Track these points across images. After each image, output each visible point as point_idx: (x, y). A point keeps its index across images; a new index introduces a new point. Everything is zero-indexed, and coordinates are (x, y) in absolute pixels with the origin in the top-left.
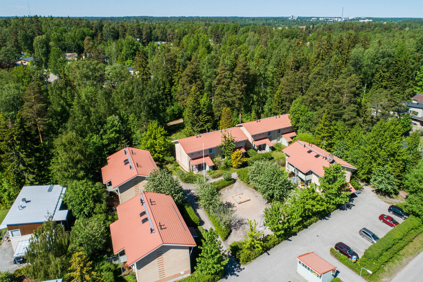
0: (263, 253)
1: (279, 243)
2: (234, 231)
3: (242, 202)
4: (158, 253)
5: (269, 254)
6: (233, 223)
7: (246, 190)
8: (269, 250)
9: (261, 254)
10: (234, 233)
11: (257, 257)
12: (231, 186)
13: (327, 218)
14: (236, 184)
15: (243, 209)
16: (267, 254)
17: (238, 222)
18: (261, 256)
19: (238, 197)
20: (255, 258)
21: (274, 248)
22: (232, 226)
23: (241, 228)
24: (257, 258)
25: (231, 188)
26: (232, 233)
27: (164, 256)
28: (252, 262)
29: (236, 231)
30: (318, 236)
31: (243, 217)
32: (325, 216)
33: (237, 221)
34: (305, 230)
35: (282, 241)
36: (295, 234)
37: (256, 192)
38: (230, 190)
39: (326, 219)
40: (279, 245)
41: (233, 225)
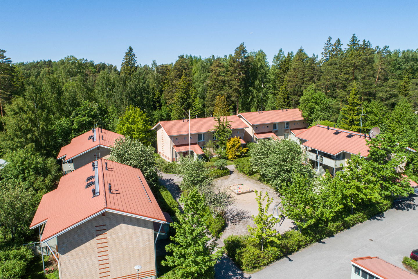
0: (281, 257)
1: (307, 245)
2: (230, 226)
3: (242, 192)
4: (98, 228)
5: (290, 260)
6: (229, 215)
7: (248, 182)
8: (291, 254)
9: (278, 258)
10: (231, 228)
11: (271, 262)
12: (226, 177)
13: (379, 218)
14: (232, 176)
15: (244, 200)
16: (287, 259)
17: (237, 215)
18: (277, 262)
19: (236, 187)
20: (268, 264)
21: (300, 251)
22: (228, 220)
23: (241, 223)
24: (270, 265)
25: (225, 179)
26: (227, 228)
27: (110, 234)
28: (263, 270)
29: (235, 226)
30: (372, 240)
31: (245, 209)
32: (375, 215)
33: (236, 213)
34: (346, 231)
35: (311, 242)
36: (331, 234)
37: (261, 184)
38: (224, 181)
39: (378, 220)
40: (307, 248)
41: (229, 218)
